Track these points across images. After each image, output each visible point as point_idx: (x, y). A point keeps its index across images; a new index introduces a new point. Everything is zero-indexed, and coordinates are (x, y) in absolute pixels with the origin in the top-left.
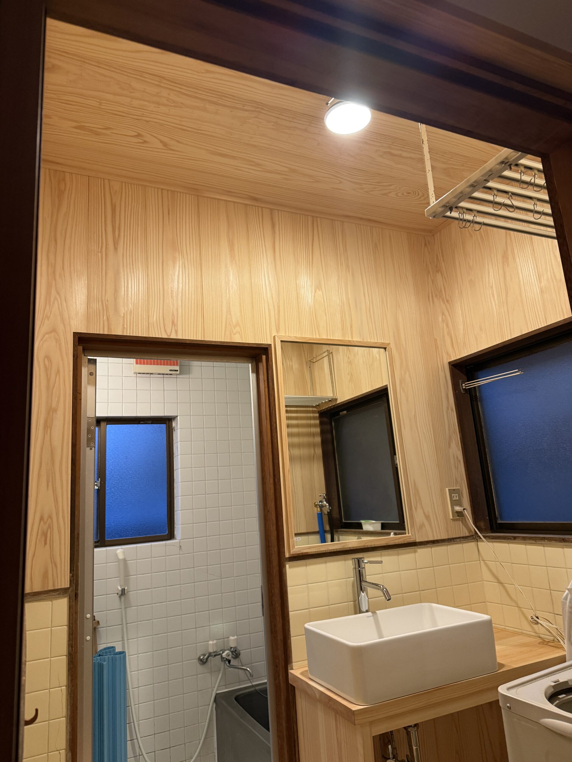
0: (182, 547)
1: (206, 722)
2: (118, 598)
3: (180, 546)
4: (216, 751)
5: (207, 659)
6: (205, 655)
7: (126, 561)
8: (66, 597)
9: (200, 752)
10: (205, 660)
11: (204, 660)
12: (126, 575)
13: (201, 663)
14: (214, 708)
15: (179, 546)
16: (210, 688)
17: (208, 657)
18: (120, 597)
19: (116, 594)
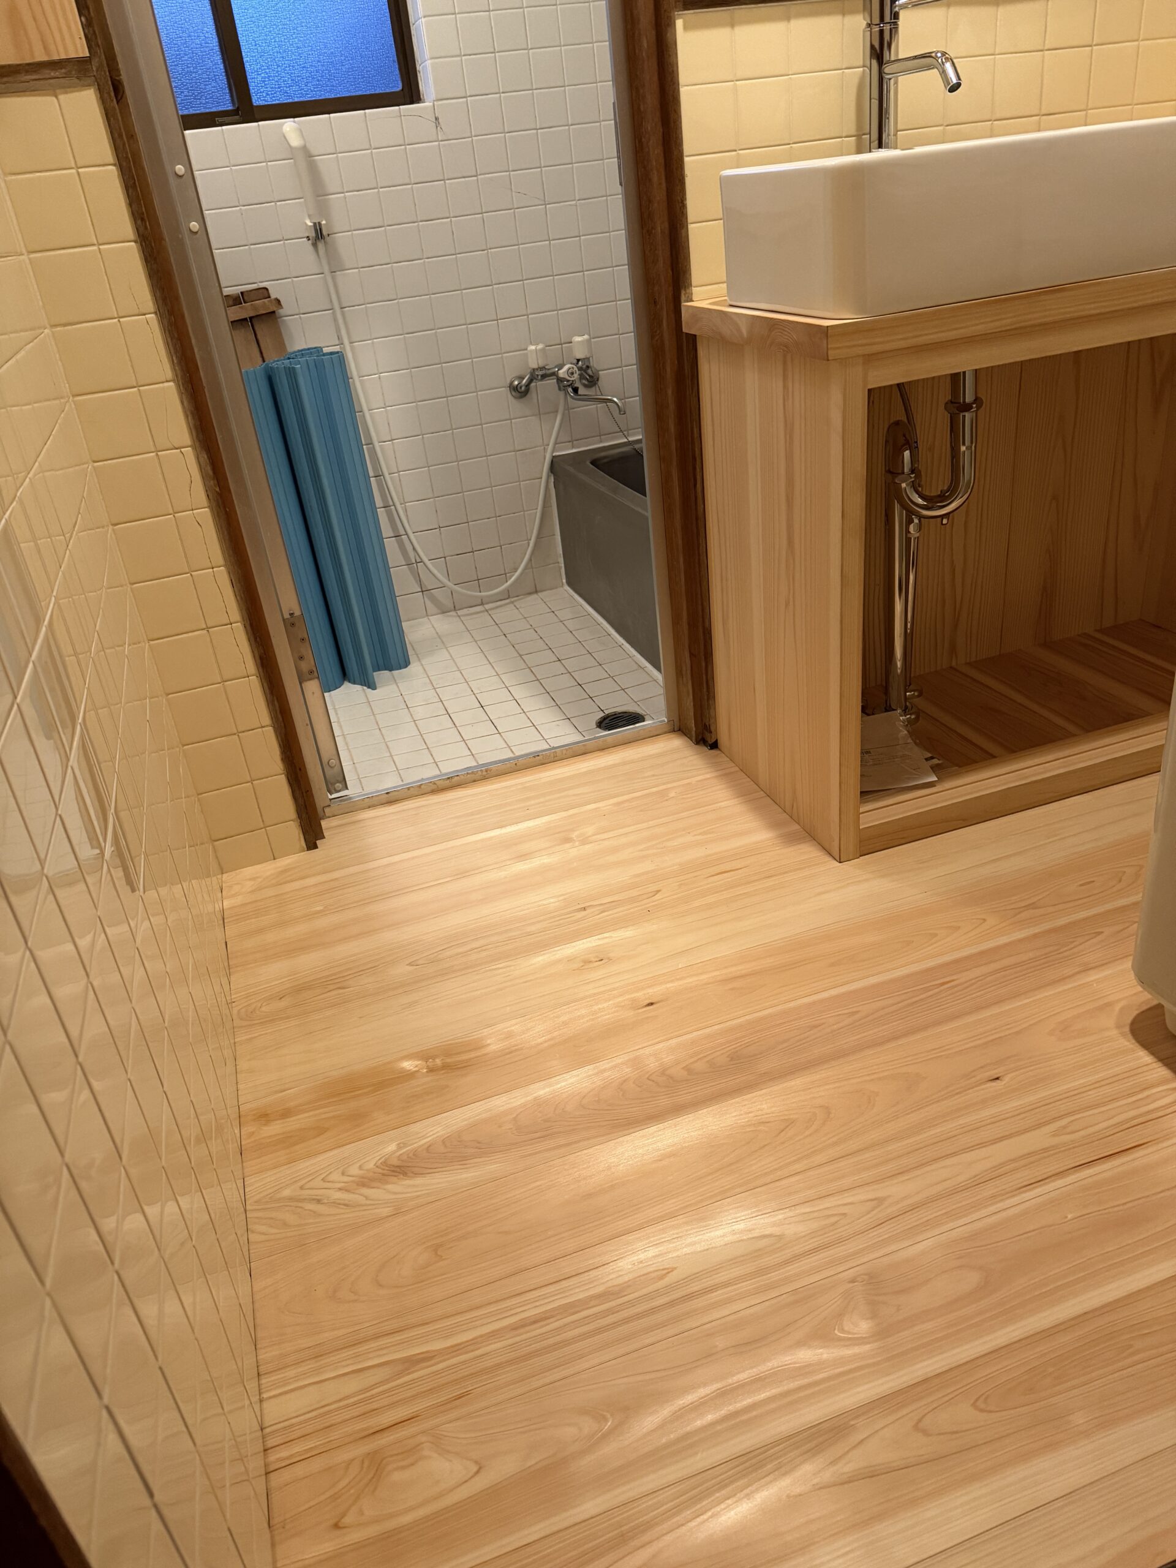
0: (440, 120)
1: (537, 509)
2: (311, 248)
3: (437, 119)
4: (561, 560)
5: (528, 385)
6: (524, 379)
7: (311, 156)
8: (89, 86)
9: (530, 560)
10: (523, 388)
11: (521, 388)
12: (319, 191)
13: (518, 395)
14: (552, 485)
15: (434, 120)
16: (540, 446)
17: (531, 381)
18: (315, 245)
19: (305, 239)
